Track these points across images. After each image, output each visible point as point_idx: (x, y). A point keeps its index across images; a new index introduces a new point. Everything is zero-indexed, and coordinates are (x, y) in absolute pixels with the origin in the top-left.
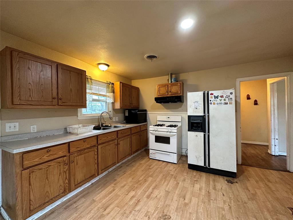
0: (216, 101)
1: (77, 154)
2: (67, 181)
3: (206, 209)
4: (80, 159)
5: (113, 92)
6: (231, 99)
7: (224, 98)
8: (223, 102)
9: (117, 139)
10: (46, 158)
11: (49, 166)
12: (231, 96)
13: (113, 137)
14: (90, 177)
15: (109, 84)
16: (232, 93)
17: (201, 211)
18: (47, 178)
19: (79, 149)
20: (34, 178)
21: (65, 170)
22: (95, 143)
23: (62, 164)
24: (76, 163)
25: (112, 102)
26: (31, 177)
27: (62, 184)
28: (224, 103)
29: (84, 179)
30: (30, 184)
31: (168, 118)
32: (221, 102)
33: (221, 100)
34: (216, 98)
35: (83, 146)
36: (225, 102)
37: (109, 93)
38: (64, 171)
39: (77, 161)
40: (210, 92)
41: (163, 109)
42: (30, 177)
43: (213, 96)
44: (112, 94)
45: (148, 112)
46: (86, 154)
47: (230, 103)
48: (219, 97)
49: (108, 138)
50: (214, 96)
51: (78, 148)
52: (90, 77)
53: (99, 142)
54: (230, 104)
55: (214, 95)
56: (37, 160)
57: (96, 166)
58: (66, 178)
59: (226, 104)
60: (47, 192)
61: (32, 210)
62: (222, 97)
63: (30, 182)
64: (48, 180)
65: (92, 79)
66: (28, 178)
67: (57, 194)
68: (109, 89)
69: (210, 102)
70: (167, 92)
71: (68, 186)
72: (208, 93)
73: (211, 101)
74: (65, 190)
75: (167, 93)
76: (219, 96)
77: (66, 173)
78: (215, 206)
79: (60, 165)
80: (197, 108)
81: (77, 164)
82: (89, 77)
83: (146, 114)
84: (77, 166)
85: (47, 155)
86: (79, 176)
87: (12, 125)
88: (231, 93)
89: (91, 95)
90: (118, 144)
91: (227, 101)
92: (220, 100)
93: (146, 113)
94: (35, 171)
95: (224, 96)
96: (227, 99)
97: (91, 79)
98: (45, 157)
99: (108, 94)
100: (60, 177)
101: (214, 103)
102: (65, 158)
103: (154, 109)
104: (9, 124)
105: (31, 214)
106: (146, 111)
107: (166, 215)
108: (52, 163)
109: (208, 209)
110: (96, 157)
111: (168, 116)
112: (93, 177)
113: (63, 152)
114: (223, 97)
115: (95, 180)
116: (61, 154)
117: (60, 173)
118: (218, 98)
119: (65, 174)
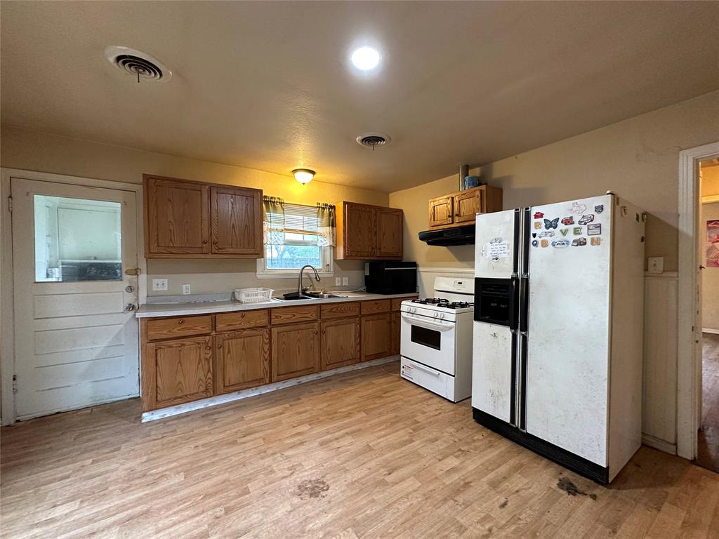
0: (551, 236)
1: (229, 335)
2: (210, 375)
3: (419, 510)
4: (235, 345)
5: (333, 224)
6: (599, 226)
7: (576, 225)
8: (571, 237)
9: (319, 321)
10: (177, 332)
11: (184, 345)
12: (599, 218)
13: (309, 315)
14: (253, 381)
15: (323, 208)
16: (602, 207)
17: (400, 507)
18: (180, 362)
19: (232, 328)
20: (162, 356)
21: (208, 356)
22: (264, 321)
23: (203, 346)
24: (226, 350)
25: (328, 244)
26: (159, 355)
27: (203, 378)
28: (574, 241)
29: (242, 381)
30: (157, 364)
31: (459, 283)
32: (566, 238)
33: (564, 233)
34: (551, 226)
35: (240, 324)
36: (578, 237)
37: (323, 226)
38: (206, 359)
39: (229, 347)
40: (534, 210)
41: (454, 261)
42: (156, 354)
43: (541, 220)
44: (328, 229)
45: (420, 269)
46: (246, 339)
47: (593, 242)
48: (559, 223)
49: (294, 316)
50: (546, 221)
51: (231, 325)
52: (279, 198)
53: (274, 321)
54: (592, 244)
55: (545, 217)
56: (165, 332)
57: (266, 364)
58: (209, 371)
59: (581, 243)
60: (180, 383)
61: (160, 402)
62: (568, 221)
63: (156, 361)
64: (181, 365)
65: (283, 203)
66: (154, 355)
67: (195, 391)
68: (323, 218)
69: (532, 239)
70: (449, 216)
71: (212, 383)
72: (528, 215)
73: (534, 235)
74: (207, 389)
75: (450, 219)
76: (560, 221)
77: (208, 363)
78: (446, 515)
79: (200, 348)
80: (500, 256)
81: (229, 352)
82: (277, 200)
83: (415, 272)
84: (229, 355)
85: (180, 328)
86: (233, 374)
87: (160, 281)
88: (600, 209)
89: (282, 234)
90: (322, 332)
91: (584, 234)
92: (561, 231)
93: (416, 270)
94: (163, 347)
95: (577, 219)
96: (585, 228)
97: (281, 203)
98: (175, 330)
99: (320, 230)
100: (200, 366)
101: (542, 241)
102: (208, 338)
103: (432, 261)
104: (157, 280)
105: (158, 406)
106: (415, 264)
107: (323, 483)
108: (187, 342)
109: (421, 511)
110: (266, 347)
111: (460, 280)
112: (258, 382)
113: (204, 328)
114: (573, 223)
115: (268, 391)
116: (199, 330)
117: (200, 360)
118: (555, 227)
119: (206, 362)
